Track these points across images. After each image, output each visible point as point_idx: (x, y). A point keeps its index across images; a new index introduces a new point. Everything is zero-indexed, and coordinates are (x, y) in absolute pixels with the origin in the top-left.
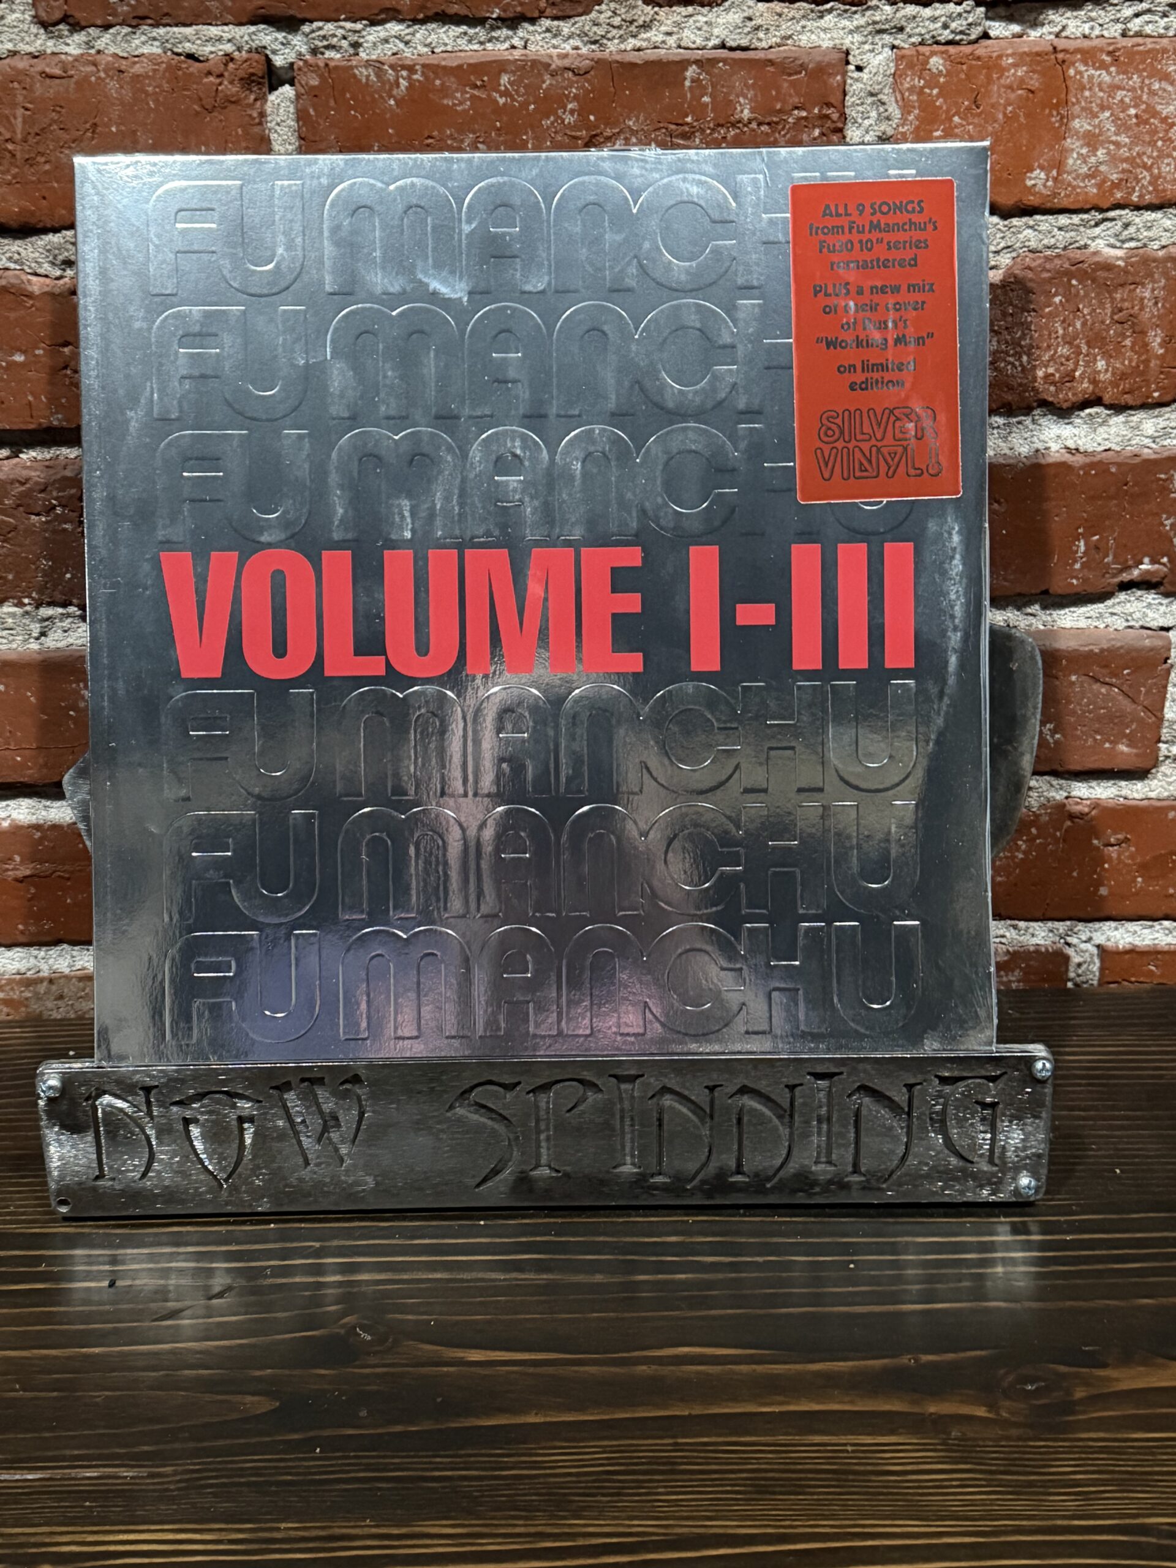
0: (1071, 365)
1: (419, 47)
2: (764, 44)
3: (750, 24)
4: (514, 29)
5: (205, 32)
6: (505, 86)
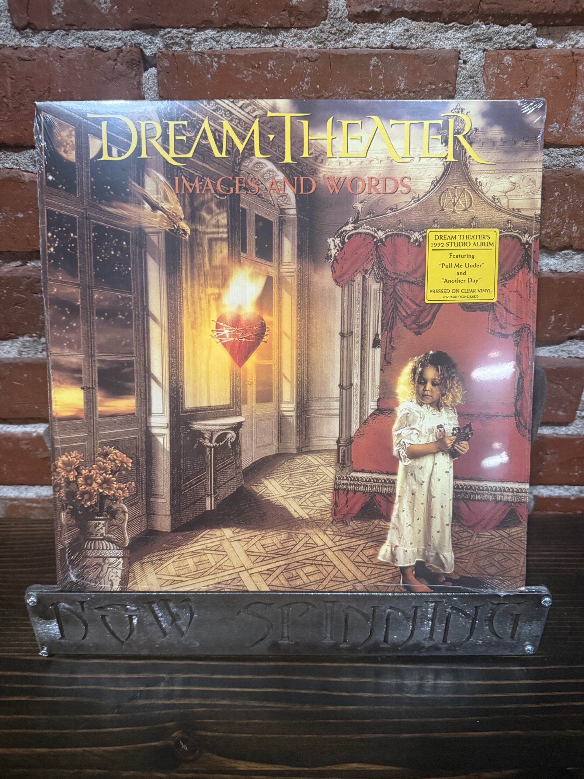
0: (559, 228)
1: (224, 45)
2: (414, 46)
3: (407, 34)
4: (276, 34)
5: (106, 34)
6: (271, 67)
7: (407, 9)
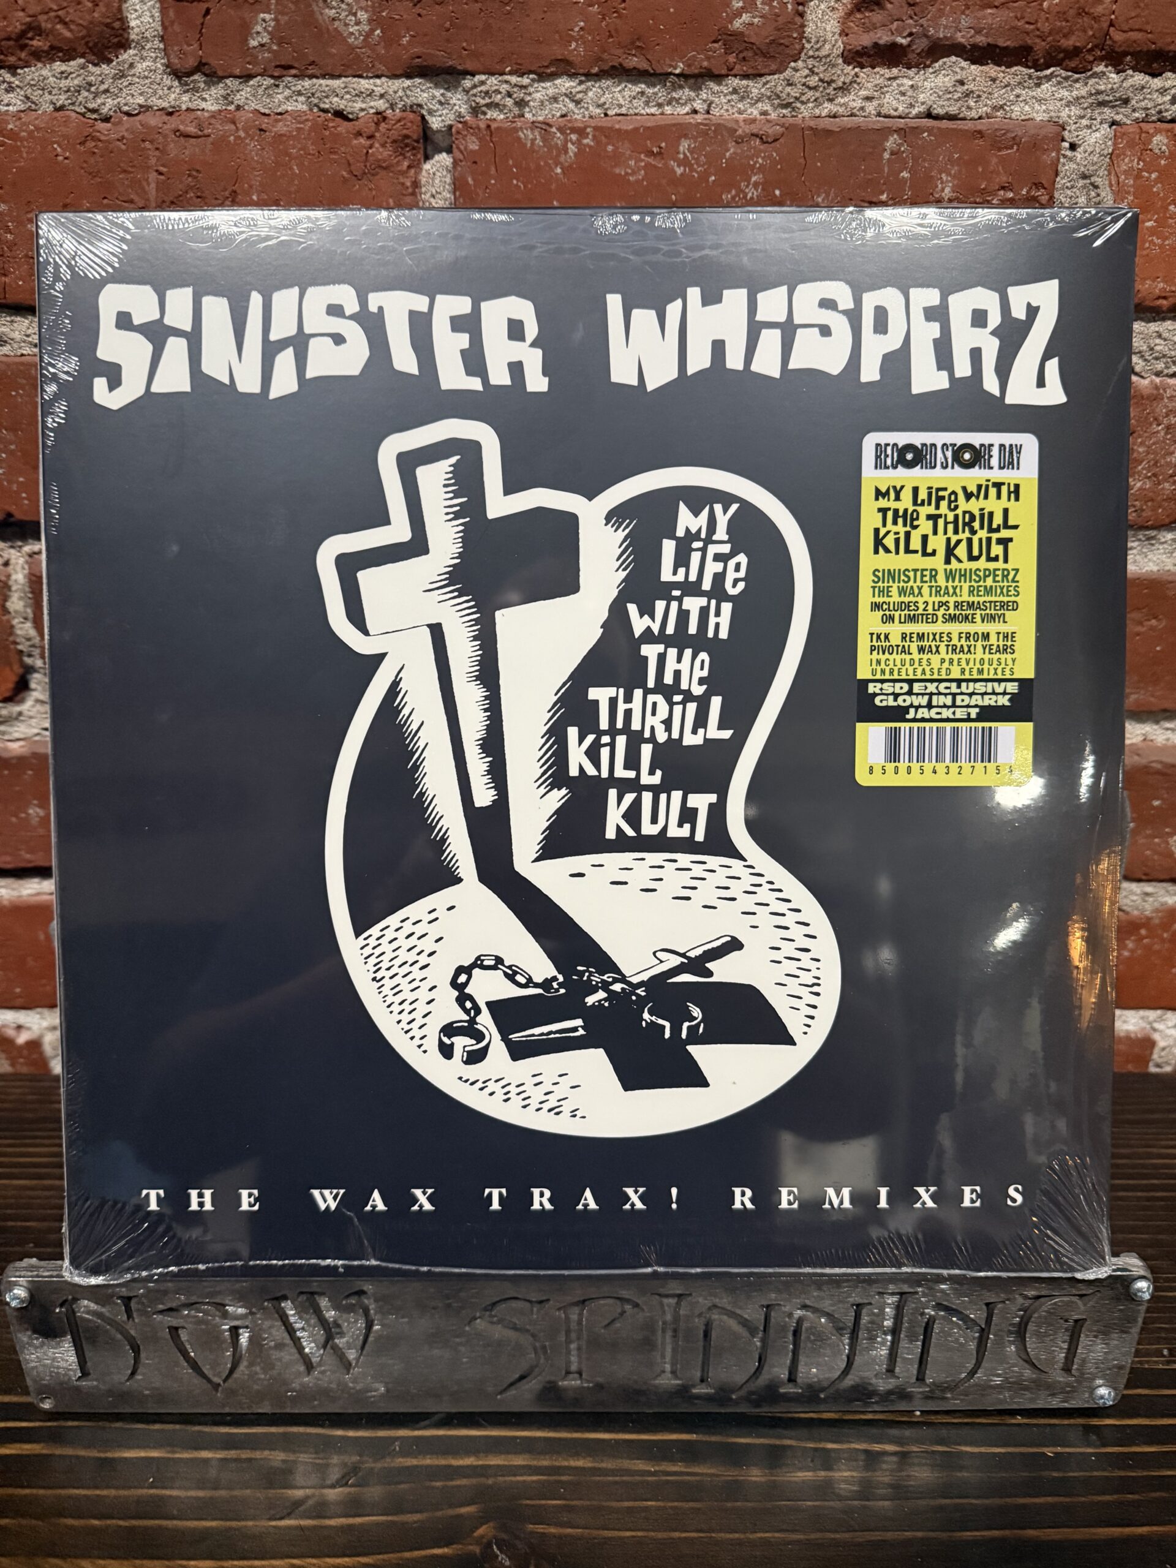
1: (591, 108)
2: (974, 114)
3: (960, 89)
4: (697, 88)
5: (355, 86)
6: (684, 154)
7: (963, 40)
